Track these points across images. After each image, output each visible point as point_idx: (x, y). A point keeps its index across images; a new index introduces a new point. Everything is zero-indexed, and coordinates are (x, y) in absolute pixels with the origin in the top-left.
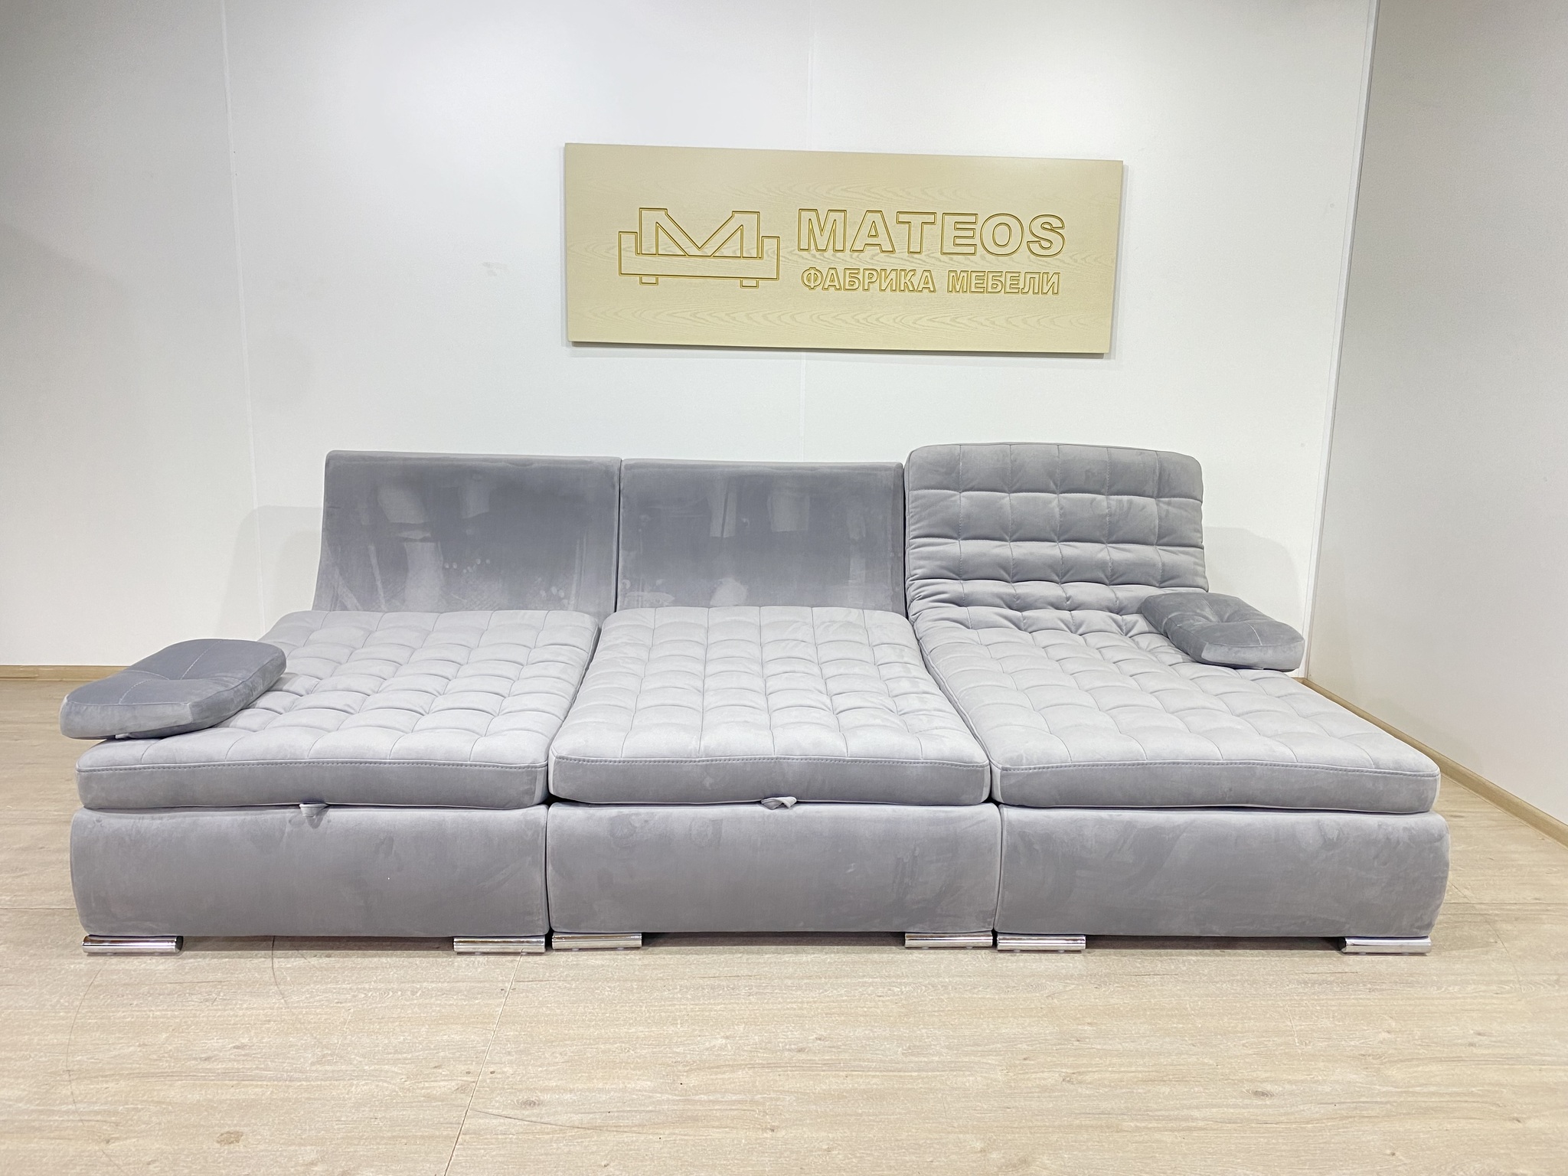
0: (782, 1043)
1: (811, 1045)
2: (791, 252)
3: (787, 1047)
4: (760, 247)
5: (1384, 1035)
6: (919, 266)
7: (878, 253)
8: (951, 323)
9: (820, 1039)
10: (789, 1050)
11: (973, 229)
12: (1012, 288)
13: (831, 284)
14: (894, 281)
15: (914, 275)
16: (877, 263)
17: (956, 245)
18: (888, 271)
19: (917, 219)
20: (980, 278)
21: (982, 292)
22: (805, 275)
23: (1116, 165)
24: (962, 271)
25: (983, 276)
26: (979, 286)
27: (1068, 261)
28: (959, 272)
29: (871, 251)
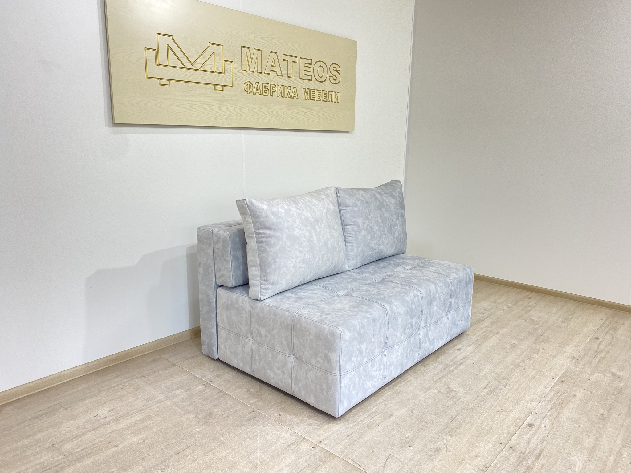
2: (238, 71)
4: (223, 67)
6: (291, 84)
8: (304, 115)
11: (311, 67)
12: (324, 99)
13: (257, 91)
14: (282, 91)
15: (290, 89)
16: (276, 81)
17: (305, 75)
18: (280, 86)
19: (290, 59)
20: (314, 93)
21: (315, 100)
22: (245, 85)
23: (355, 43)
24: (307, 89)
25: (315, 92)
26: (313, 97)
27: (342, 87)
28: (306, 89)
29: (273, 74)
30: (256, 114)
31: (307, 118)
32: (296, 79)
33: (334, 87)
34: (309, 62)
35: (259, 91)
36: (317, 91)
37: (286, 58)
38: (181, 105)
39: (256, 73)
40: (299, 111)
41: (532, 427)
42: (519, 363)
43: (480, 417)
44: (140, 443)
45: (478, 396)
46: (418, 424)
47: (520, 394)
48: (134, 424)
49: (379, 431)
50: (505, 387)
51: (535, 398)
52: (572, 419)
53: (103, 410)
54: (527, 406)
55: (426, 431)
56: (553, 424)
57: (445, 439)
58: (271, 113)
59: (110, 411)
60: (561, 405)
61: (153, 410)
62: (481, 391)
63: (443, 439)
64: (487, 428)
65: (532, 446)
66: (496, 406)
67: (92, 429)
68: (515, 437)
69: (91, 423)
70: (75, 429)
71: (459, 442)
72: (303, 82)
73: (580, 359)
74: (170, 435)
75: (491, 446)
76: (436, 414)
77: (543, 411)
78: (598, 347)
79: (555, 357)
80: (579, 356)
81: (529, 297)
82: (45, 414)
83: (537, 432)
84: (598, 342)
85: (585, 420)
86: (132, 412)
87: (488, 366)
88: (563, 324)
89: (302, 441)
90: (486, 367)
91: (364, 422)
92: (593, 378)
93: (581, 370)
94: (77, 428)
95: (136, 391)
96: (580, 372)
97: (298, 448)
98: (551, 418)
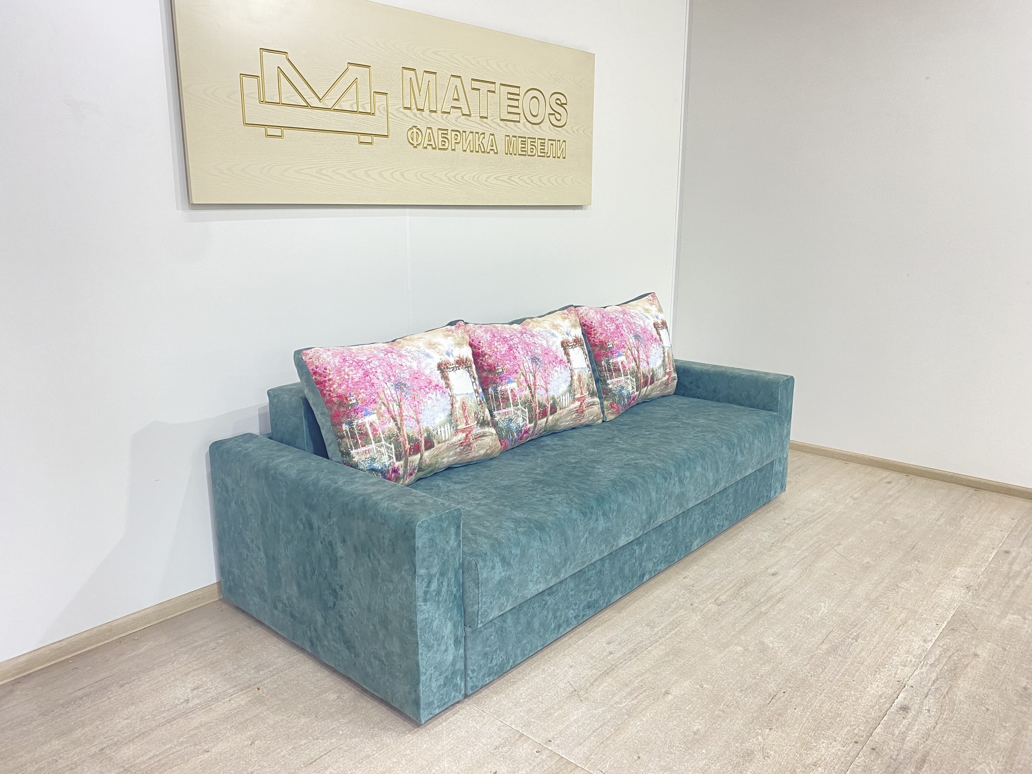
2: (397, 110)
4: (373, 103)
6: (487, 129)
7: (460, 117)
8: (508, 181)
11: (518, 100)
12: (541, 152)
13: (429, 143)
14: (472, 141)
15: (484, 138)
16: (460, 125)
17: (509, 113)
18: (467, 134)
19: (484, 87)
20: (523, 143)
21: (525, 155)
22: (410, 133)
23: (591, 57)
24: (513, 136)
25: (525, 141)
26: (522, 149)
27: (570, 131)
28: (511, 136)
29: (455, 113)
30: (429, 182)
31: (514, 187)
32: (495, 120)
33: (557, 132)
34: (516, 91)
35: (432, 143)
36: (530, 140)
37: (476, 85)
38: (302, 170)
39: (427, 112)
40: (499, 175)
41: (907, 712)
42: (877, 598)
43: (817, 696)
44: (247, 746)
45: (812, 657)
46: (712, 708)
47: (883, 653)
48: (236, 711)
49: (647, 722)
50: (857, 641)
51: (909, 659)
52: (974, 697)
53: (184, 687)
54: (896, 674)
55: (728, 721)
56: (942, 706)
57: (760, 734)
58: (454, 180)
59: (194, 689)
60: (954, 673)
61: (267, 688)
62: (817, 648)
63: (757, 734)
64: (830, 714)
65: (909, 744)
66: (844, 675)
67: (165, 721)
68: (878, 730)
69: (163, 711)
70: (138, 720)
71: (784, 740)
72: (506, 125)
73: (980, 589)
74: (296, 731)
75: (839, 747)
76: (741, 690)
77: (924, 683)
78: (1010, 568)
79: (938, 585)
80: (979, 585)
81: (888, 480)
82: (87, 695)
83: (916, 721)
84: (1010, 558)
85: (997, 699)
86: (232, 690)
87: (825, 603)
88: (948, 527)
89: (518, 740)
90: (822, 604)
91: (621, 706)
92: (1005, 622)
93: (983, 608)
94: (141, 720)
95: (238, 652)
96: (983, 612)
97: (512, 752)
98: (938, 695)
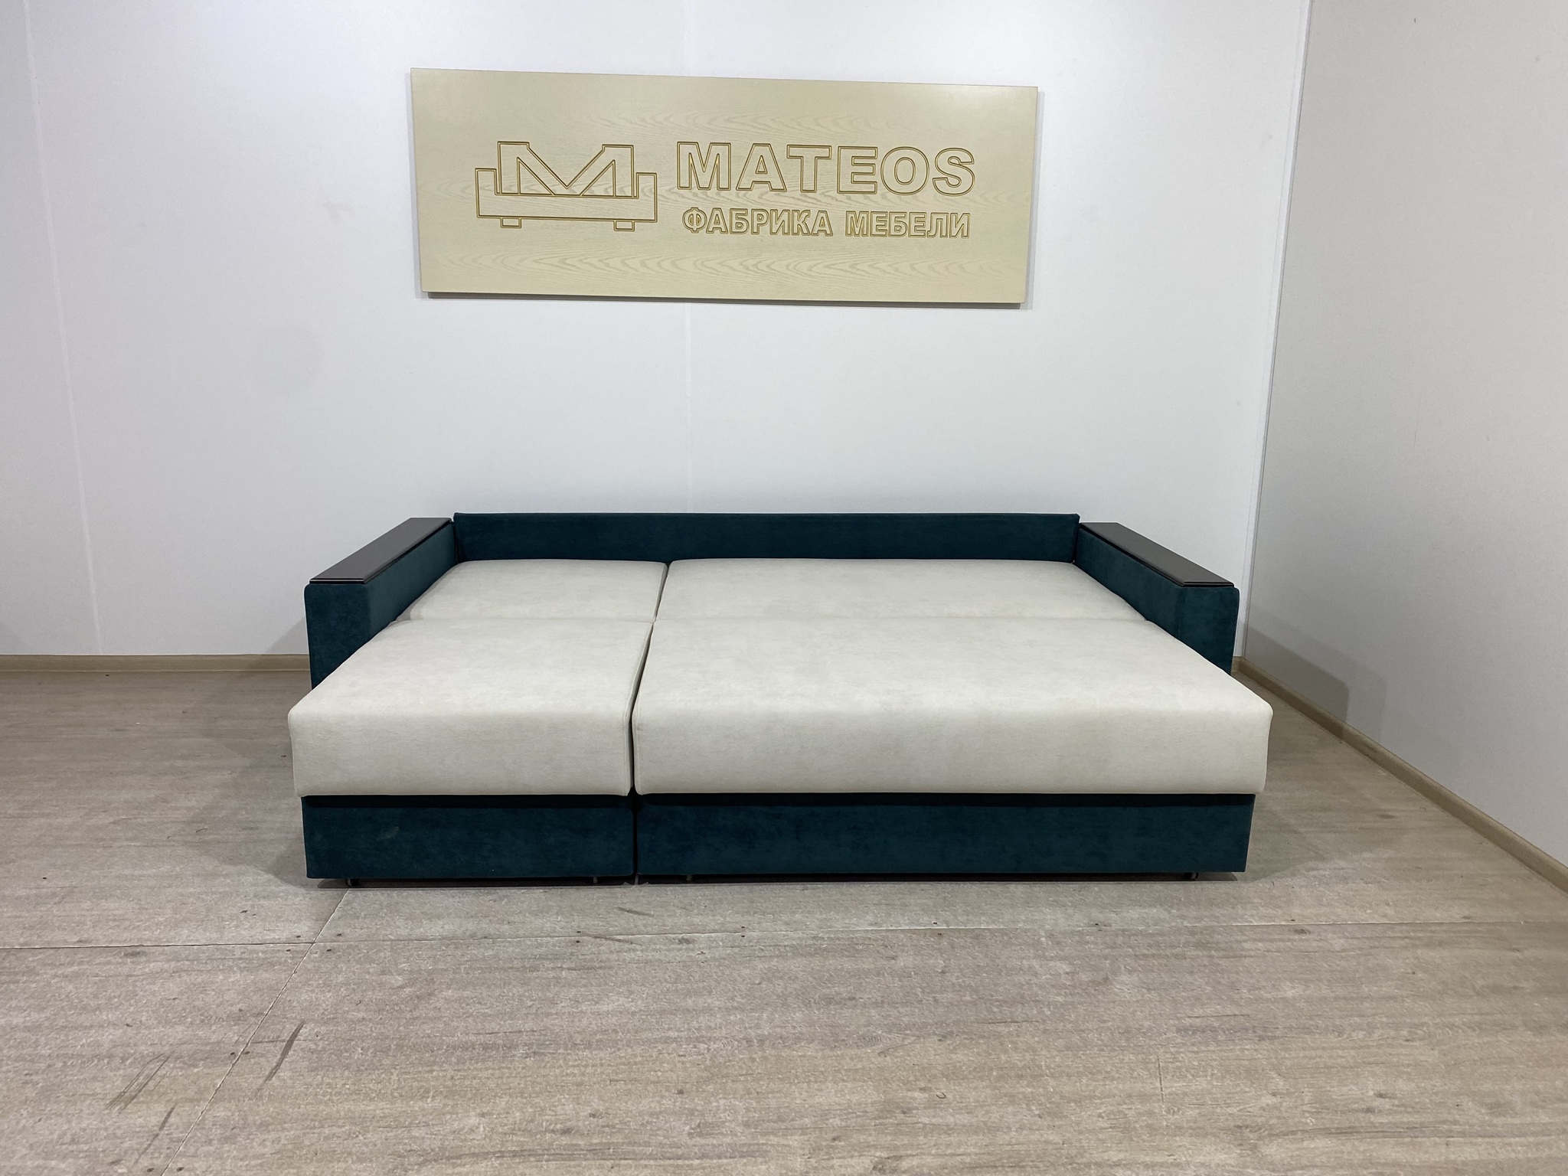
0: (547, 1121)
1: (580, 1124)
2: (669, 190)
3: (551, 1127)
4: (635, 185)
5: (1268, 1100)
6: (813, 205)
7: (766, 193)
8: (850, 270)
9: (594, 1116)
10: (553, 1131)
11: (872, 165)
12: (917, 231)
13: (717, 226)
14: (787, 221)
15: (808, 216)
16: (768, 202)
17: (855, 182)
18: (779, 212)
19: (809, 155)
20: (882, 219)
21: (885, 236)
22: (687, 216)
24: (861, 212)
25: (885, 217)
27: (981, 200)
28: (858, 212)
29: (759, 189)
31: (861, 277)
32: (827, 193)
33: (949, 202)
36: (894, 216)
37: (794, 152)
38: (542, 259)
39: (713, 190)
40: (834, 262)
